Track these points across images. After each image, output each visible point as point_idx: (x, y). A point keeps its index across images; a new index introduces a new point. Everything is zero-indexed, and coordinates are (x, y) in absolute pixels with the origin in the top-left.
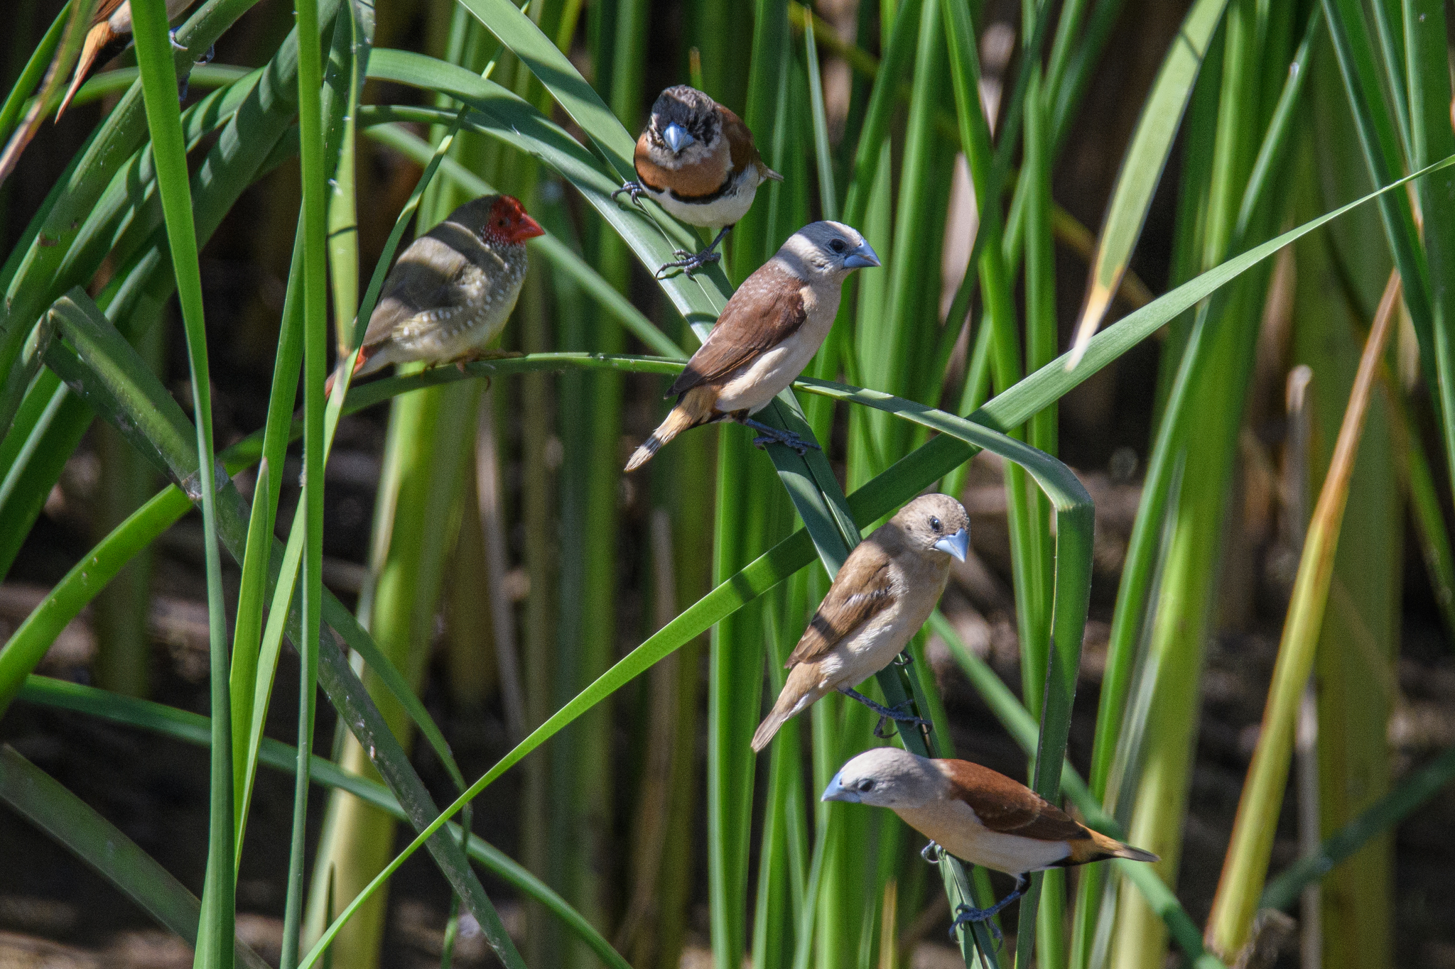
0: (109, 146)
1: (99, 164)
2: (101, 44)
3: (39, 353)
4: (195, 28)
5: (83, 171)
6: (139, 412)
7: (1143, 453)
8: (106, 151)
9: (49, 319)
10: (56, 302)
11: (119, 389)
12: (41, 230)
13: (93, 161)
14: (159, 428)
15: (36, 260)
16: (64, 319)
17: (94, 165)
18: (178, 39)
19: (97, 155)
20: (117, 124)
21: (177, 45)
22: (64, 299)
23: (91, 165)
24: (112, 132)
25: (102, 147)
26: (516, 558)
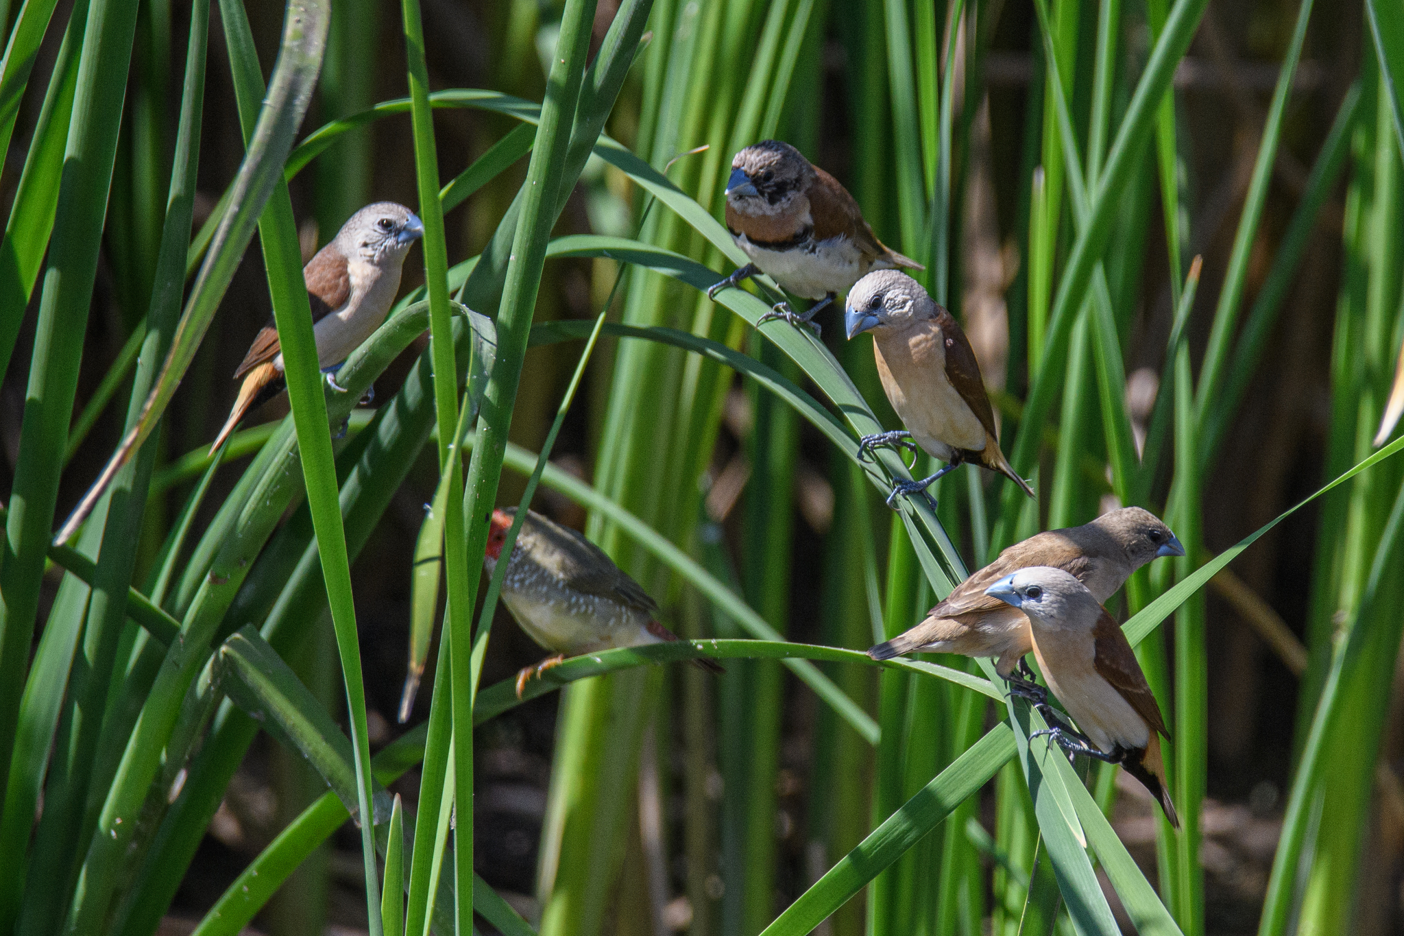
0: (275, 486)
1: (265, 503)
2: (262, 384)
3: (212, 688)
4: (352, 369)
5: (251, 511)
6: (309, 745)
7: (1284, 786)
8: (272, 491)
9: (221, 656)
10: (228, 640)
11: (289, 723)
12: (212, 569)
13: (261, 499)
14: (328, 760)
15: (207, 597)
16: (237, 655)
17: (261, 504)
18: (338, 380)
19: (263, 495)
20: (282, 464)
21: (337, 388)
22: (237, 635)
23: (258, 504)
24: (277, 473)
25: (268, 487)
26: (678, 888)
